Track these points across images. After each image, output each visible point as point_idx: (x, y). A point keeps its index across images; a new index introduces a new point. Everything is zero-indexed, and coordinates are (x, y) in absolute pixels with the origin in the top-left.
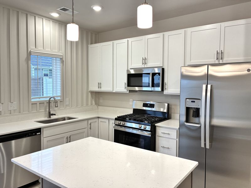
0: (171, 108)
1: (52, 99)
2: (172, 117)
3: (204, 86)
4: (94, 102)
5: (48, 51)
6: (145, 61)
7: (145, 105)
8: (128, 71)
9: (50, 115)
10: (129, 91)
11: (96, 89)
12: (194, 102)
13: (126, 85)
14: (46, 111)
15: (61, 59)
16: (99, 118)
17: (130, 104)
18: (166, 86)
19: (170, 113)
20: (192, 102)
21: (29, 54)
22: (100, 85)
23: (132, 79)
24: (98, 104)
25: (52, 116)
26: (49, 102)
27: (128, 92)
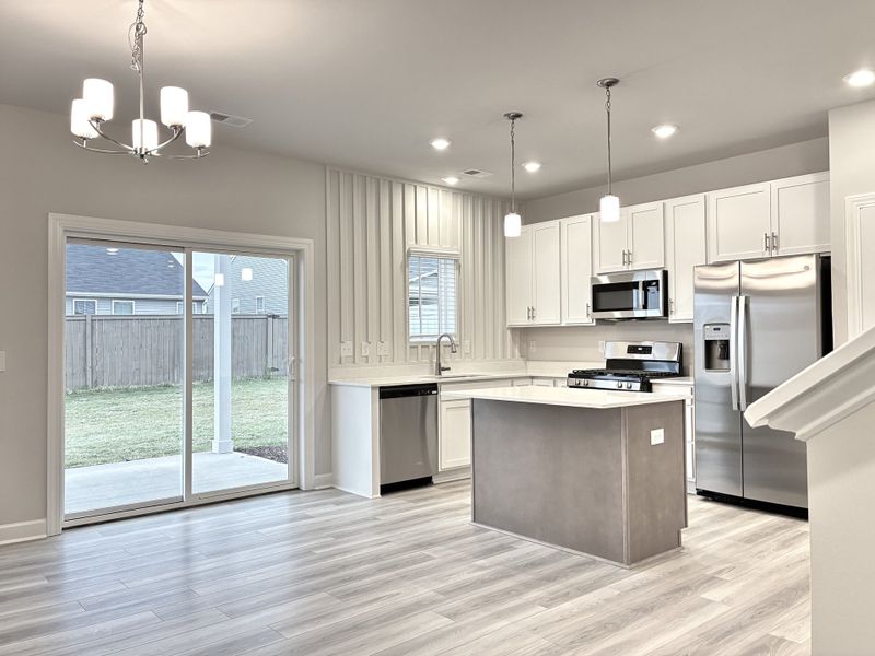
0: (688, 354)
1: (443, 339)
2: (691, 373)
3: (734, 299)
4: (517, 351)
5: (434, 247)
6: (628, 257)
7: (632, 350)
8: (593, 279)
9: (440, 369)
10: (597, 319)
11: (523, 321)
12: (719, 329)
13: (590, 309)
14: (432, 362)
15: (456, 261)
16: (532, 378)
17: (600, 350)
18: (672, 307)
19: (684, 365)
20: (715, 329)
21: (407, 254)
22: (531, 313)
23: (603, 296)
24: (526, 357)
25: (442, 372)
26: (438, 345)
27: (594, 324)
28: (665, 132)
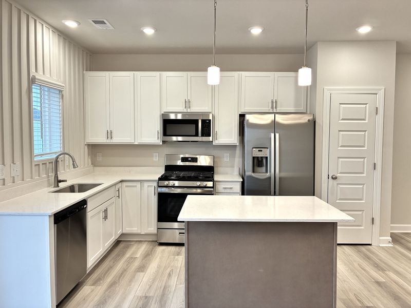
3: (273, 135)
4: (90, 160)
6: (187, 103)
7: (184, 160)
8: (164, 115)
9: (58, 182)
10: (163, 141)
12: (261, 151)
15: (60, 91)
17: (154, 159)
18: (217, 136)
20: (259, 151)
24: (94, 164)
25: (60, 184)
27: (161, 144)
28: (256, 31)
